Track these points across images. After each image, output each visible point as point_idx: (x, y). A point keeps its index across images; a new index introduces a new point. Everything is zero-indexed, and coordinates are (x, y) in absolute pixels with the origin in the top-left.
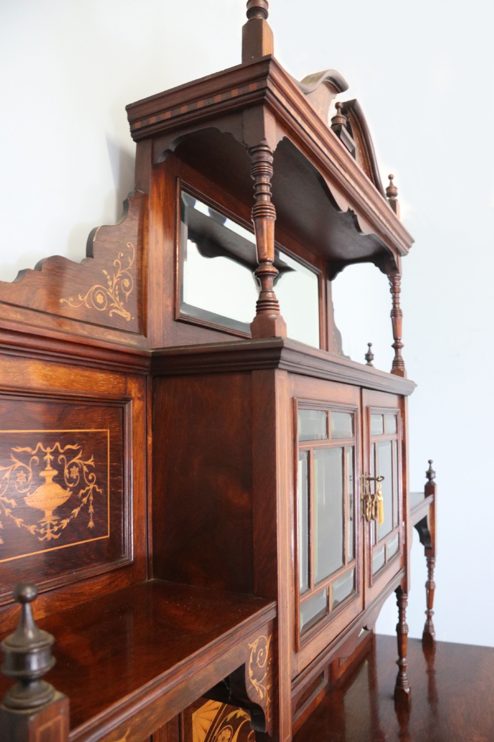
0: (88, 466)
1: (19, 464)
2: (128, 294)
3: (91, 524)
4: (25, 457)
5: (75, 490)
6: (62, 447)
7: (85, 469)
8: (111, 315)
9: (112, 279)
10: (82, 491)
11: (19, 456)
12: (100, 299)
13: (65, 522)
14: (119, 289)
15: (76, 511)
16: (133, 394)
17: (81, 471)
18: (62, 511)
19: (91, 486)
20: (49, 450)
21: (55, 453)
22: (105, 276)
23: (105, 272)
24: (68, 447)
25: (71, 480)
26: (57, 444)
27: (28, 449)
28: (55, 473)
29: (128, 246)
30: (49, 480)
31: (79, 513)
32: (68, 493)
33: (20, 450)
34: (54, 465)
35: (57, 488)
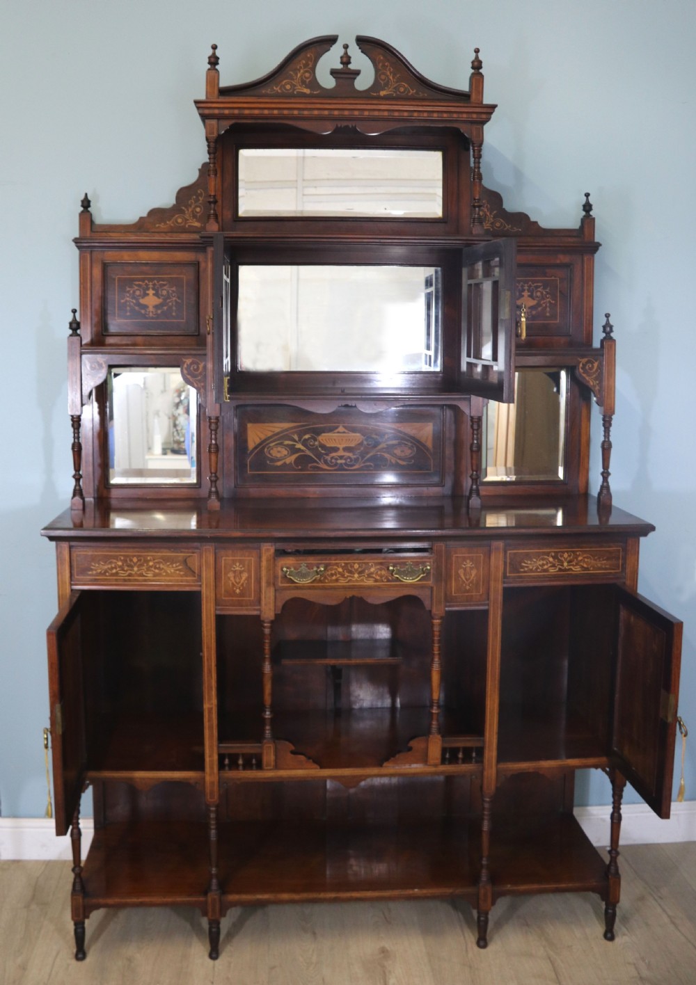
0: (173, 291)
1: (136, 288)
2: (198, 215)
3: (174, 314)
4: (139, 286)
5: (165, 300)
6: (158, 282)
7: (170, 292)
8: (187, 226)
9: (188, 210)
10: (169, 300)
11: (136, 285)
12: (180, 220)
13: (159, 312)
14: (193, 213)
15: (165, 308)
16: (201, 260)
17: (168, 292)
18: (156, 307)
19: (174, 299)
20: (151, 283)
21: (154, 285)
22: (184, 210)
23: (183, 208)
24: (161, 282)
25: (162, 295)
26: (156, 282)
27: (140, 283)
28: (154, 292)
29: (199, 192)
30: (151, 294)
31: (167, 309)
32: (161, 300)
33: (137, 283)
34: (153, 289)
35: (156, 298)
